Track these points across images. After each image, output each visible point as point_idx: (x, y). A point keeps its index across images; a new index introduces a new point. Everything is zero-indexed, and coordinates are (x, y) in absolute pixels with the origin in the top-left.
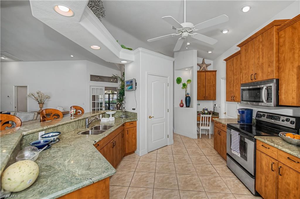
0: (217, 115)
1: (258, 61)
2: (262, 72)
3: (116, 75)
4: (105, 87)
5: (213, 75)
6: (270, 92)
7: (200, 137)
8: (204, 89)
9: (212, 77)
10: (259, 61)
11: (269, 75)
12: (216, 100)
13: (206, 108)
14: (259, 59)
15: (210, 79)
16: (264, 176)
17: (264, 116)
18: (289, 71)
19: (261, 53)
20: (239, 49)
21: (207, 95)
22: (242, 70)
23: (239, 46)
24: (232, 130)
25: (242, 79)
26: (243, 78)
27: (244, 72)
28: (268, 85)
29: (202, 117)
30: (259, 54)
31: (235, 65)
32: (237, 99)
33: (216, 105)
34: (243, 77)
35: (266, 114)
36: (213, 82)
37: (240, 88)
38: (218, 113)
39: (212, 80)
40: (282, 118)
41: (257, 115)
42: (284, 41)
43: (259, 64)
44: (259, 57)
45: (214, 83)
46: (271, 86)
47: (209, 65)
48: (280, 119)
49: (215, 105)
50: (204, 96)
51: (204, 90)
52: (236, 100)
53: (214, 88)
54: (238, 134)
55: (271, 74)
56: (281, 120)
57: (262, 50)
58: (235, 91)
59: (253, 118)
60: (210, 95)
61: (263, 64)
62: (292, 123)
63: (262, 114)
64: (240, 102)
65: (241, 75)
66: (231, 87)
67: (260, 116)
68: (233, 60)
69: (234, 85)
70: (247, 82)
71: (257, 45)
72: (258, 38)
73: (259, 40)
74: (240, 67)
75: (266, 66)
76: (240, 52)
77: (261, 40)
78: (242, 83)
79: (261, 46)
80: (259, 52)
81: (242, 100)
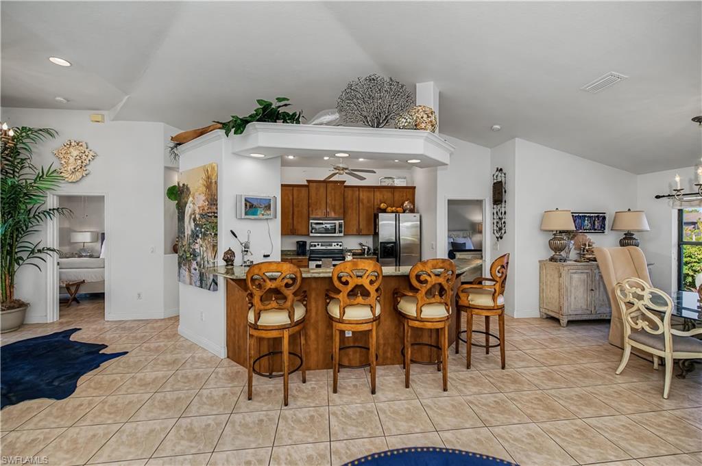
1: (330, 202)
2: (334, 212)
14: (332, 201)
19: (333, 197)
20: (307, 183)
22: (312, 205)
25: (311, 213)
28: (340, 221)
31: (295, 196)
32: (299, 232)
34: (312, 211)
35: (320, 243)
41: (312, 246)
42: (348, 196)
44: (331, 199)
52: (296, 233)
57: (335, 196)
58: (296, 224)
59: (306, 249)
61: (335, 205)
62: (341, 246)
63: (316, 244)
64: (308, 235)
65: (310, 209)
66: (290, 217)
67: (315, 246)
68: (293, 190)
69: (295, 217)
70: (318, 216)
71: (329, 189)
72: (330, 185)
73: (331, 187)
74: (309, 201)
75: (337, 208)
76: (306, 187)
77: (333, 188)
78: (309, 215)
79: (333, 192)
80: (331, 196)
81: (312, 232)
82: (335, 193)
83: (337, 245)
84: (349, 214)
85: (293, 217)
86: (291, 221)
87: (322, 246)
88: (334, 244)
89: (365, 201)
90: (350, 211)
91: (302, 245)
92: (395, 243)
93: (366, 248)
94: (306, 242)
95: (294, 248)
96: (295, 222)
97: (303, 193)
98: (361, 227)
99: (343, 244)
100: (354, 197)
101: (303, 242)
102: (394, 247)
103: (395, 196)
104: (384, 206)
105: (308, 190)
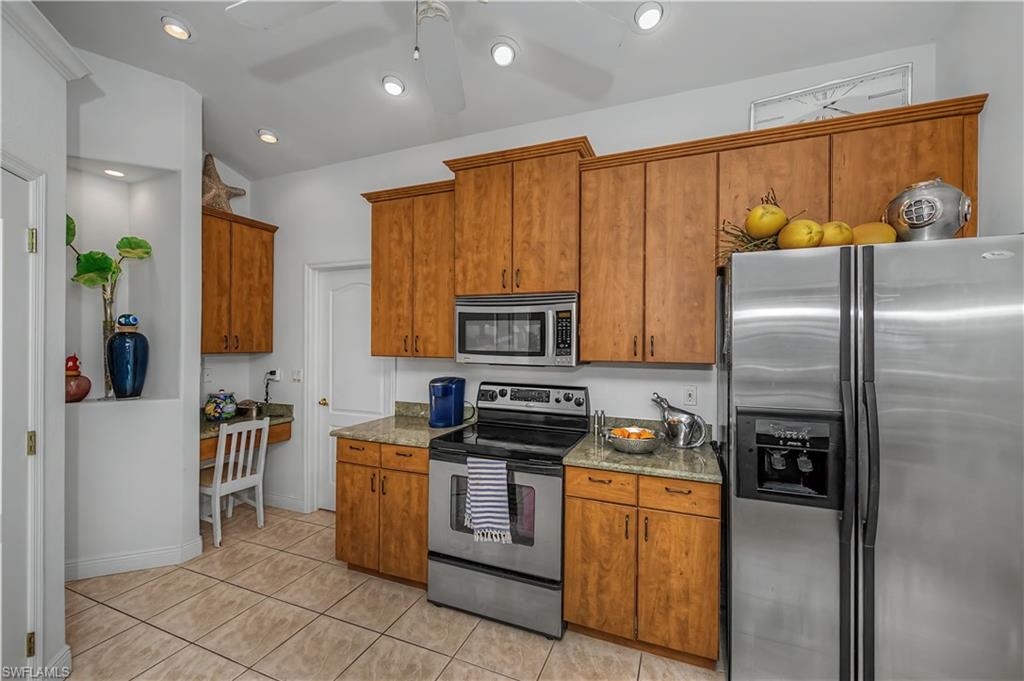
0: (282, 416)
1: (526, 233)
2: (541, 269)
5: (264, 243)
6: (566, 326)
7: (218, 538)
8: (226, 298)
9: (258, 251)
10: (529, 235)
11: (562, 280)
12: (270, 350)
13: (228, 391)
14: (531, 229)
15: (252, 260)
16: (596, 563)
17: (503, 394)
18: (607, 276)
19: (536, 212)
20: (451, 176)
21: (237, 330)
22: (464, 251)
23: (452, 165)
24: (469, 459)
25: (460, 277)
26: (469, 278)
27: (470, 258)
28: (558, 307)
29: (229, 436)
30: (530, 214)
31: (420, 226)
32: (430, 348)
33: (278, 372)
34: (465, 274)
35: (509, 389)
36: (261, 275)
37: (454, 309)
38: (289, 408)
39: (258, 263)
42: (596, 201)
43: (529, 243)
44: (530, 223)
45: (265, 278)
46: (570, 312)
47: (236, 195)
48: (548, 397)
49: (273, 373)
50: (224, 333)
51: (225, 306)
52: (425, 351)
53: (267, 301)
54: (504, 466)
55: (568, 278)
56: (552, 399)
57: (541, 205)
58: (422, 320)
59: (466, 405)
60: (250, 332)
61: (543, 245)
62: (579, 404)
63: (497, 389)
64: (453, 358)
65: (459, 266)
66: (405, 297)
67: (493, 397)
68: (411, 207)
69: (418, 295)
70: (484, 291)
71: (521, 184)
72: (527, 165)
73: (530, 174)
74: (458, 238)
75: (552, 252)
76: (449, 188)
77: (536, 174)
78: (460, 292)
79: (536, 191)
80: (530, 207)
81: (462, 350)
82: (544, 192)
83: (568, 399)
84: (601, 276)
85: (412, 299)
86: (405, 311)
87: (514, 397)
88: (554, 394)
90: (605, 265)
91: (449, 392)
93: (684, 418)
94: (462, 382)
95: (424, 398)
96: (419, 313)
97: (440, 213)
98: (651, 329)
99: (587, 395)
100: (623, 205)
101: (451, 380)
102: (824, 441)
103: (835, 172)
104: (765, 218)
105: (454, 207)
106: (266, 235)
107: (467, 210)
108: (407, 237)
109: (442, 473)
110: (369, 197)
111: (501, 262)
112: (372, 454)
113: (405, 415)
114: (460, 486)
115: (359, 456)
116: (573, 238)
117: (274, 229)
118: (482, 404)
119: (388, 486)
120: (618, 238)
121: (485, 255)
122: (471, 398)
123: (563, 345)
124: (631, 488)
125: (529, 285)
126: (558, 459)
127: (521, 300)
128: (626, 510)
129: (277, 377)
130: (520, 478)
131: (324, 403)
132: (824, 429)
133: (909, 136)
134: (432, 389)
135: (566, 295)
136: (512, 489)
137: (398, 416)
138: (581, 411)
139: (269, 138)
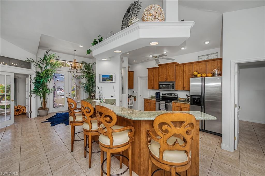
2: (170, 78)
3: (31, 60)
4: (15, 74)
6: (173, 86)
9: (132, 75)
10: (168, 74)
11: (173, 80)
12: (133, 88)
19: (169, 71)
20: (158, 66)
24: (161, 101)
26: (161, 79)
27: (161, 77)
28: (172, 83)
31: (154, 73)
32: (156, 88)
35: (166, 94)
37: (159, 83)
38: (136, 96)
39: (132, 77)
40: (173, 94)
41: (163, 95)
45: (133, 79)
46: (174, 84)
47: (129, 68)
50: (129, 86)
54: (165, 102)
56: (172, 95)
57: (170, 70)
64: (158, 89)
65: (159, 78)
66: (152, 82)
67: (164, 95)
68: (153, 70)
69: (154, 81)
70: (163, 81)
71: (168, 67)
72: (168, 65)
73: (168, 66)
74: (159, 74)
75: (171, 76)
76: (158, 68)
77: (169, 66)
78: (159, 81)
79: (169, 68)
80: (168, 70)
81: (160, 88)
82: (170, 69)
84: (178, 79)
85: (153, 82)
86: (152, 83)
87: (167, 95)
89: (187, 71)
90: (178, 78)
91: (158, 94)
92: (201, 96)
94: (160, 93)
95: (155, 95)
96: (154, 84)
97: (157, 71)
98: (184, 86)
99: (177, 95)
100: (181, 70)
101: (158, 92)
102: (200, 98)
103: (208, 66)
104: (195, 73)
105: (159, 70)
106: (133, 73)
107: (160, 70)
108: (153, 74)
109: (157, 103)
110: (147, 69)
111: (165, 77)
112: (149, 101)
113: (152, 97)
114: (160, 104)
115: (147, 101)
116: (174, 74)
117: (133, 72)
118: (163, 96)
119: (151, 105)
120: (180, 74)
121: (163, 77)
122: (161, 95)
123: (173, 88)
124: (180, 105)
125: (169, 80)
126: (171, 102)
127: (167, 82)
128: (179, 107)
129: (134, 92)
130: (167, 104)
131: (140, 96)
132: (200, 97)
133: (216, 62)
134: (156, 94)
135: (173, 82)
136: (166, 105)
137: (151, 97)
138: (176, 97)
139: (134, 61)
